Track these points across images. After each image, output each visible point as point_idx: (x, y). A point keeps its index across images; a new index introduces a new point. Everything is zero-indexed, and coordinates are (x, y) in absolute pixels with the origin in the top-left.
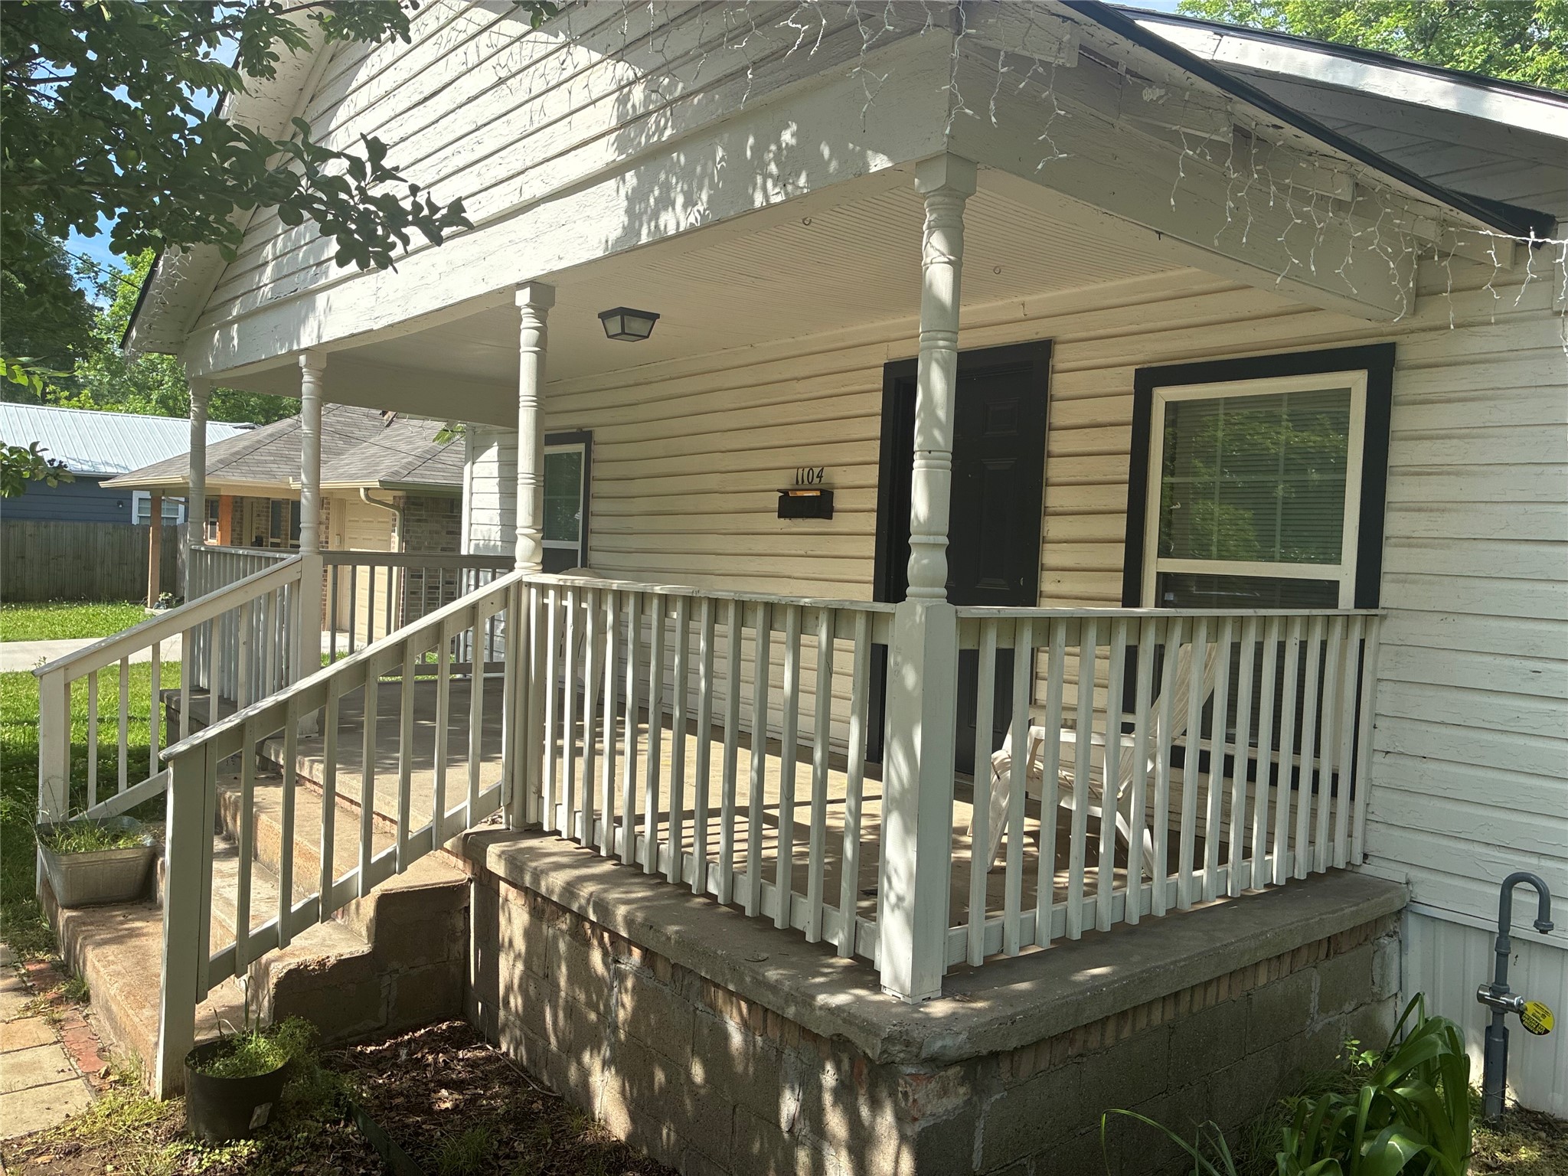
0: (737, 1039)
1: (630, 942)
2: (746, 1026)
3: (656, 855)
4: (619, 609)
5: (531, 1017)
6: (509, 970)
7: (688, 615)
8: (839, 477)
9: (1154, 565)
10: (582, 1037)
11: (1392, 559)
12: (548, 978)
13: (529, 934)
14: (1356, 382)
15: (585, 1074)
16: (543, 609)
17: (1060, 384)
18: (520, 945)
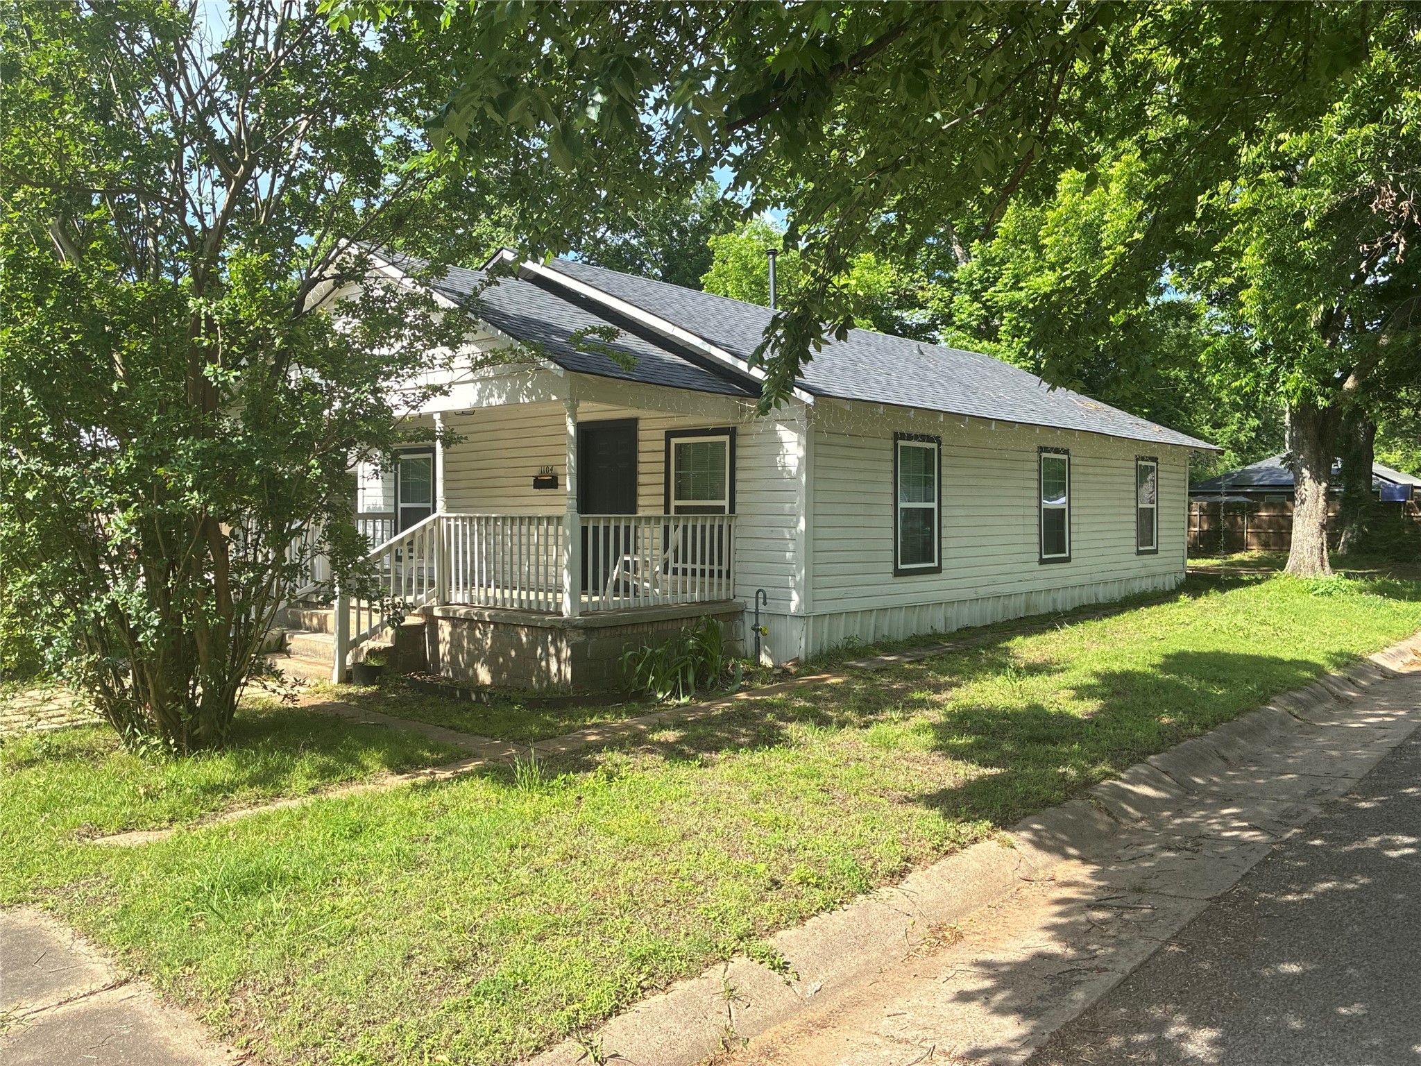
0: (524, 639)
1: (490, 623)
2: (527, 635)
3: (496, 601)
4: (479, 523)
5: (454, 661)
6: (443, 649)
7: (504, 523)
8: (559, 470)
9: (674, 503)
10: (473, 659)
11: (738, 498)
12: (460, 646)
13: (451, 634)
14: (726, 438)
15: (475, 671)
16: (449, 527)
17: (641, 435)
18: (448, 638)
